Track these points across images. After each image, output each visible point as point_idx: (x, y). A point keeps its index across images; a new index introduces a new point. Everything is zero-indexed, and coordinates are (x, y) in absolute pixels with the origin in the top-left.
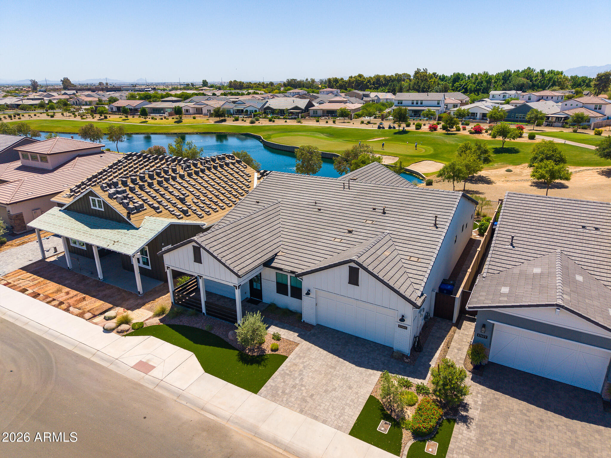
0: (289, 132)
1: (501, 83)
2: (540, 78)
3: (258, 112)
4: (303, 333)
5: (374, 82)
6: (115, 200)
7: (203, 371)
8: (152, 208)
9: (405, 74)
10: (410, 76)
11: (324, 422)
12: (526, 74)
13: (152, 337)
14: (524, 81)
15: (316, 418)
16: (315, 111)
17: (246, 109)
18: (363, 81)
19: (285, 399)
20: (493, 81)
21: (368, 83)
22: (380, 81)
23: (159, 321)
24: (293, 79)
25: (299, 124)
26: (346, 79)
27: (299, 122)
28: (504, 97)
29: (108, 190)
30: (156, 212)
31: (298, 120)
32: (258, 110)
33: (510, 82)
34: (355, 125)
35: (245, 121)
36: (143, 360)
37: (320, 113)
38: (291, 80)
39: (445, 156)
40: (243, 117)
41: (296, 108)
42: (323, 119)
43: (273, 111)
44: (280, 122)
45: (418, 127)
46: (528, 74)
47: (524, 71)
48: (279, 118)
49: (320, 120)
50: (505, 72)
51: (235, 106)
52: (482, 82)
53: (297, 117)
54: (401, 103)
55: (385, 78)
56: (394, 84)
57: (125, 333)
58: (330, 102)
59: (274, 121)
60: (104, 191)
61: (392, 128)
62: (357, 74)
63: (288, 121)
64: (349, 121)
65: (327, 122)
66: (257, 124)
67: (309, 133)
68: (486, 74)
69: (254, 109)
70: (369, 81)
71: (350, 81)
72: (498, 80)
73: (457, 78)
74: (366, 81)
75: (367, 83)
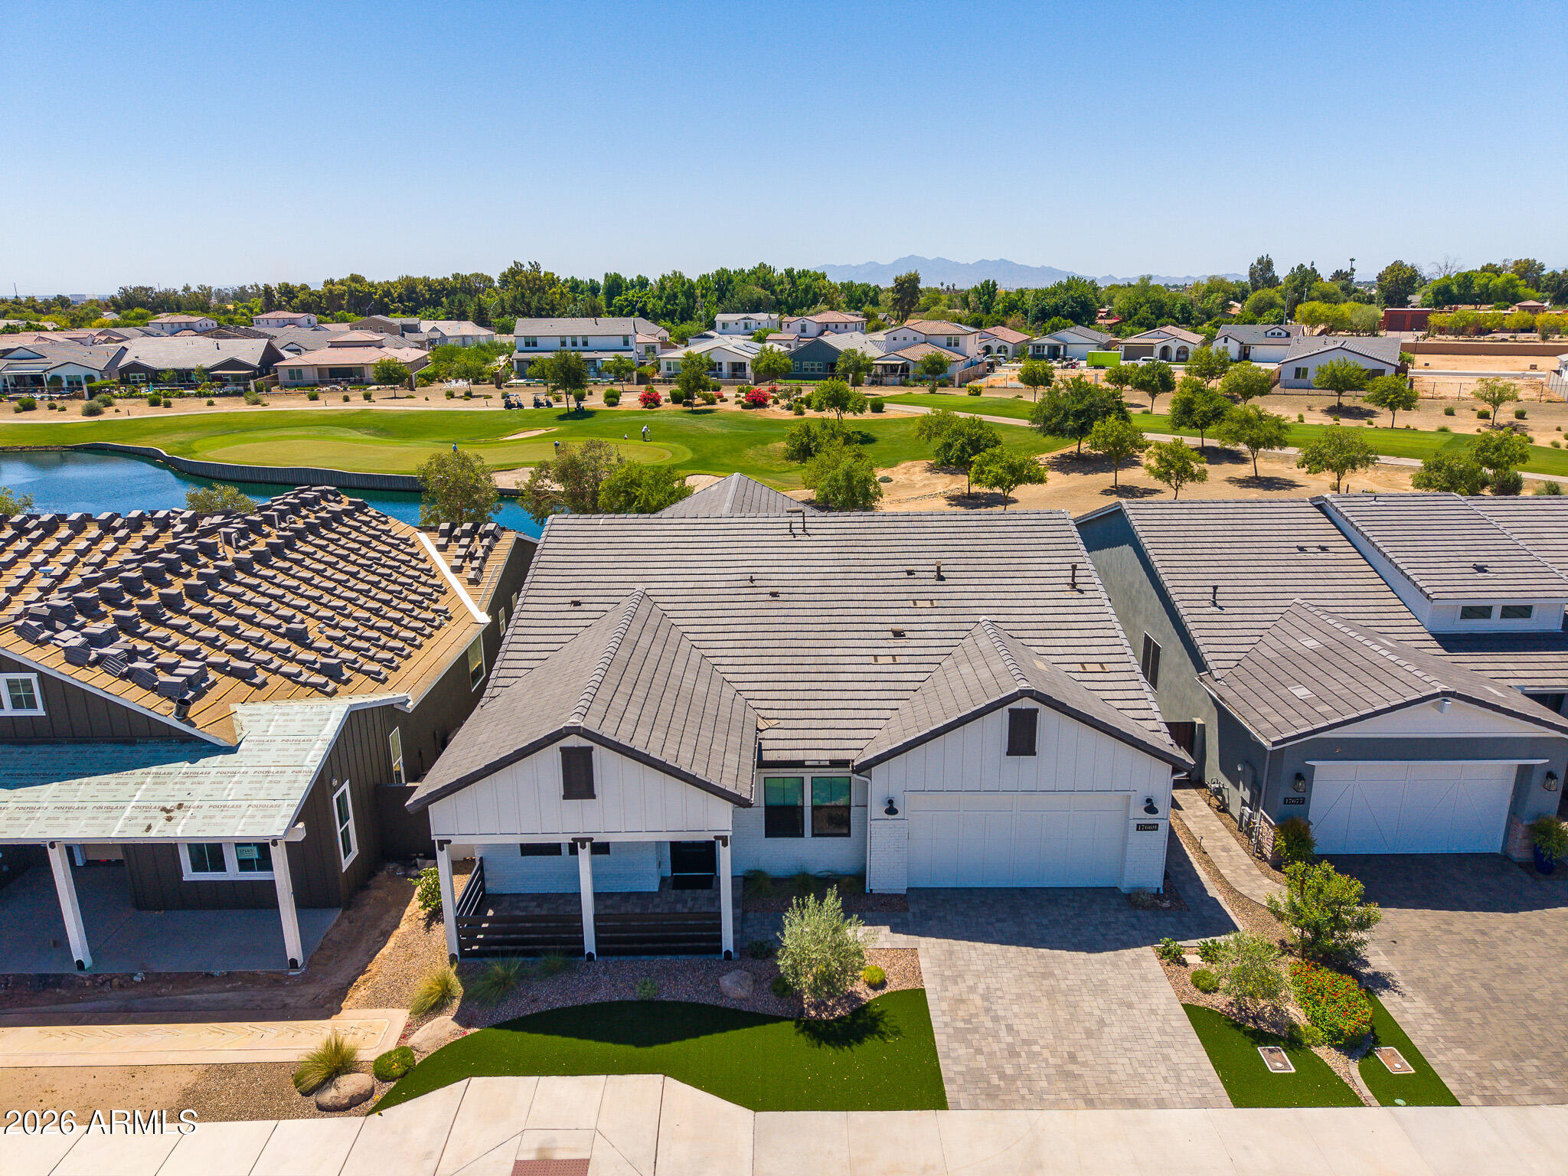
0: (243, 431)
1: (714, 299)
2: (788, 287)
3: (98, 382)
4: (899, 920)
5: (400, 296)
6: (97, 669)
7: (748, 1113)
8: (230, 674)
9: (477, 275)
10: (490, 280)
11: (1161, 1104)
12: (759, 278)
13: (476, 1081)
14: (759, 292)
15: (1134, 1103)
16: (296, 373)
17: (52, 372)
18: (370, 294)
19: (1024, 1091)
20: (698, 292)
21: (386, 296)
22: (415, 292)
23: (455, 1026)
24: (142, 288)
25: (258, 408)
26: (317, 285)
27: (256, 402)
28: (746, 327)
29: (52, 638)
30: (253, 685)
31: (251, 398)
32: (97, 375)
33: (732, 296)
34: (431, 401)
35: (63, 409)
36: (523, 1157)
37: (311, 376)
38: (136, 289)
39: (726, 461)
40: (51, 399)
41: (232, 364)
42: (326, 392)
43: (154, 376)
44: (188, 407)
45: (612, 399)
46: (762, 276)
47: (753, 272)
48: (181, 396)
49: (320, 396)
50: (717, 272)
51: (8, 367)
52: (675, 296)
53: (241, 388)
54: (535, 344)
55: (430, 286)
56: (460, 301)
57: (370, 1104)
58: (334, 345)
59: (168, 405)
60: (38, 642)
61: (542, 405)
62: (346, 275)
63: (215, 400)
64: (408, 392)
65: (346, 399)
66: (109, 415)
67: (314, 431)
68: (678, 277)
69: (82, 373)
70: (387, 294)
71: (330, 291)
72: (706, 289)
73: (615, 285)
74: (379, 292)
75: (381, 298)
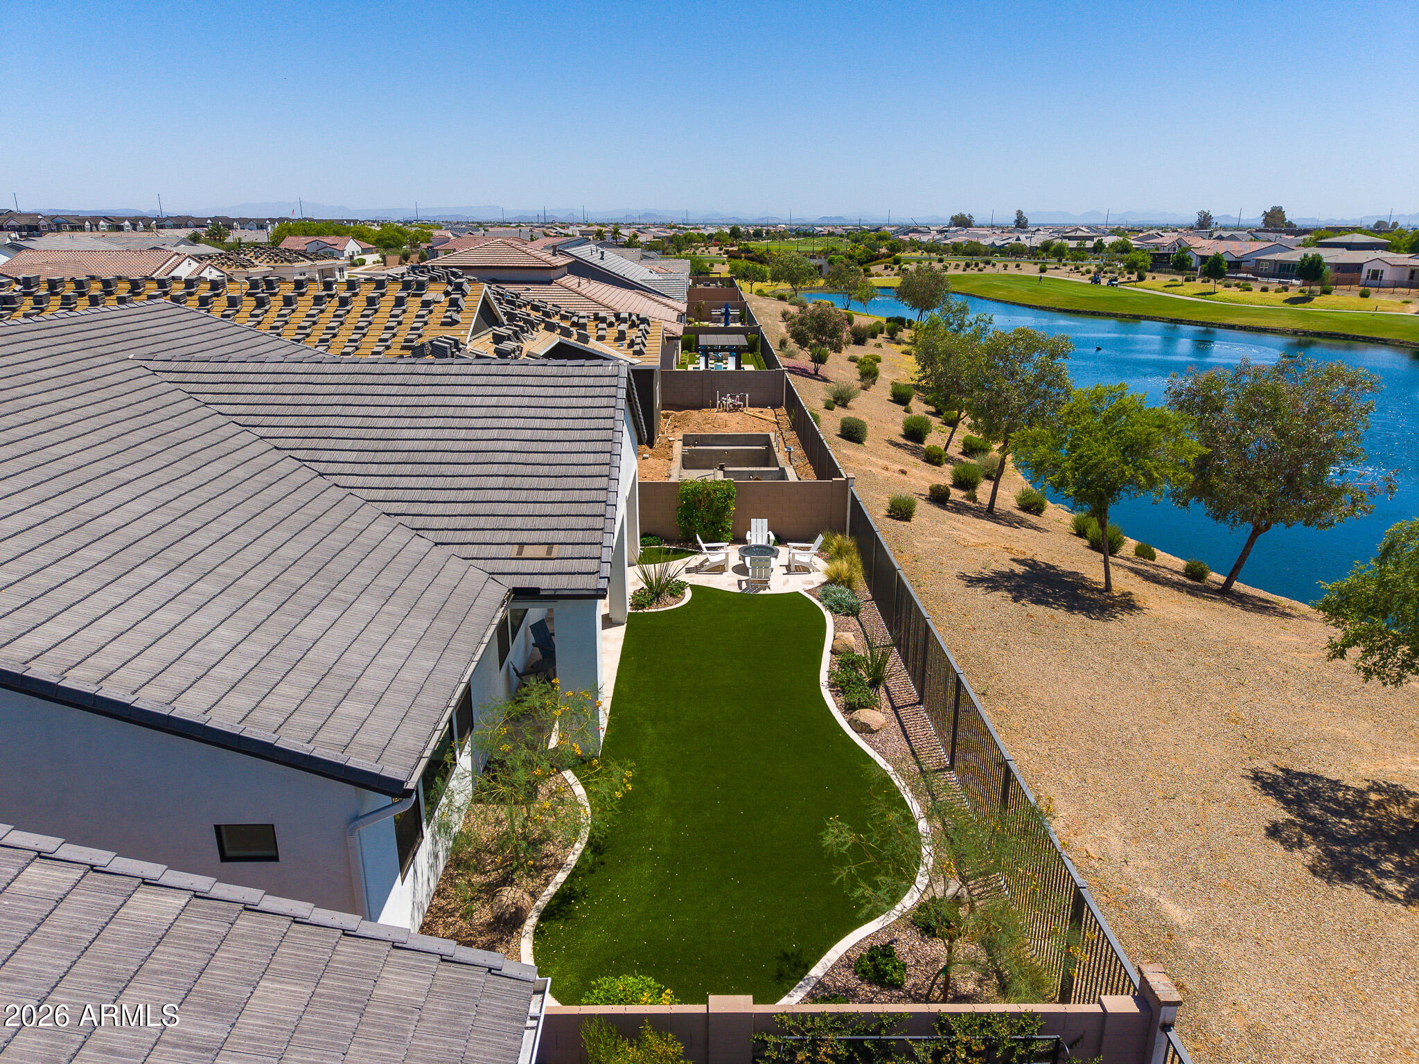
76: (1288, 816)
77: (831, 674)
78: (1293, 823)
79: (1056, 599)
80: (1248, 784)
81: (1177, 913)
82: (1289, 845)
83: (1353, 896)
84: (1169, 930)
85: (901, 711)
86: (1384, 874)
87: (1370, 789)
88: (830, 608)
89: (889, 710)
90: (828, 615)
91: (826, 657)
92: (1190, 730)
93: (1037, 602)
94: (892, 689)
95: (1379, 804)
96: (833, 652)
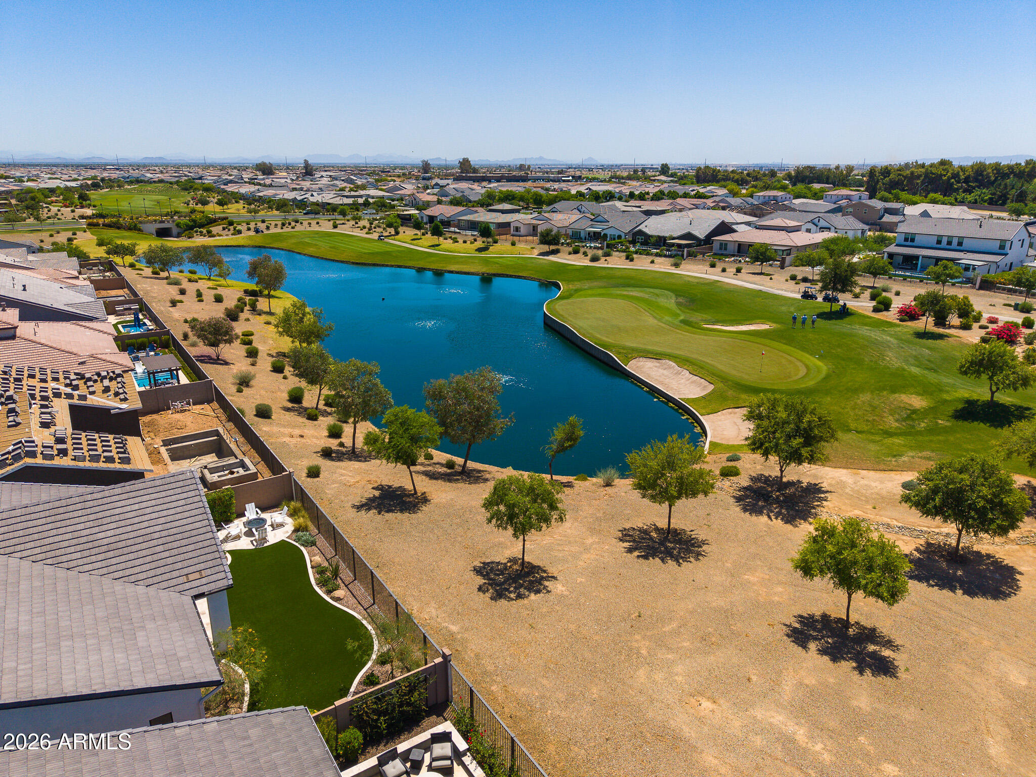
3: (621, 240)
16: (724, 245)
17: (605, 232)
25: (671, 269)
27: (676, 265)
31: (677, 261)
34: (773, 281)
35: (587, 256)
40: (591, 248)
41: (688, 236)
44: (640, 263)
45: (881, 306)
48: (646, 254)
53: (680, 253)
54: (913, 240)
63: (657, 260)
64: (776, 270)
65: (724, 270)
76: (484, 581)
77: (316, 579)
78: (485, 583)
79: (395, 507)
80: (472, 573)
81: (454, 628)
82: (484, 592)
83: (503, 602)
84: (452, 634)
85: (349, 586)
86: (510, 592)
87: (508, 562)
88: (303, 545)
89: (345, 588)
90: (302, 548)
91: (310, 571)
92: (453, 557)
93: (388, 512)
94: (342, 577)
95: (510, 567)
96: (312, 567)
